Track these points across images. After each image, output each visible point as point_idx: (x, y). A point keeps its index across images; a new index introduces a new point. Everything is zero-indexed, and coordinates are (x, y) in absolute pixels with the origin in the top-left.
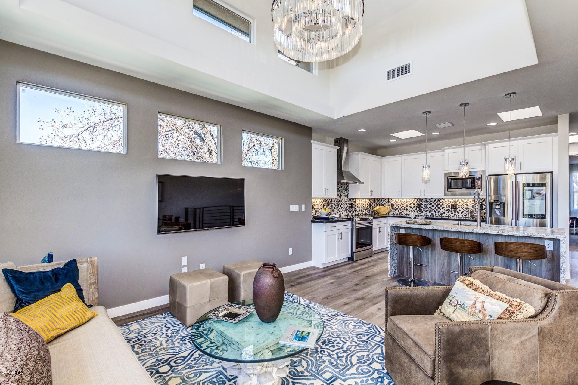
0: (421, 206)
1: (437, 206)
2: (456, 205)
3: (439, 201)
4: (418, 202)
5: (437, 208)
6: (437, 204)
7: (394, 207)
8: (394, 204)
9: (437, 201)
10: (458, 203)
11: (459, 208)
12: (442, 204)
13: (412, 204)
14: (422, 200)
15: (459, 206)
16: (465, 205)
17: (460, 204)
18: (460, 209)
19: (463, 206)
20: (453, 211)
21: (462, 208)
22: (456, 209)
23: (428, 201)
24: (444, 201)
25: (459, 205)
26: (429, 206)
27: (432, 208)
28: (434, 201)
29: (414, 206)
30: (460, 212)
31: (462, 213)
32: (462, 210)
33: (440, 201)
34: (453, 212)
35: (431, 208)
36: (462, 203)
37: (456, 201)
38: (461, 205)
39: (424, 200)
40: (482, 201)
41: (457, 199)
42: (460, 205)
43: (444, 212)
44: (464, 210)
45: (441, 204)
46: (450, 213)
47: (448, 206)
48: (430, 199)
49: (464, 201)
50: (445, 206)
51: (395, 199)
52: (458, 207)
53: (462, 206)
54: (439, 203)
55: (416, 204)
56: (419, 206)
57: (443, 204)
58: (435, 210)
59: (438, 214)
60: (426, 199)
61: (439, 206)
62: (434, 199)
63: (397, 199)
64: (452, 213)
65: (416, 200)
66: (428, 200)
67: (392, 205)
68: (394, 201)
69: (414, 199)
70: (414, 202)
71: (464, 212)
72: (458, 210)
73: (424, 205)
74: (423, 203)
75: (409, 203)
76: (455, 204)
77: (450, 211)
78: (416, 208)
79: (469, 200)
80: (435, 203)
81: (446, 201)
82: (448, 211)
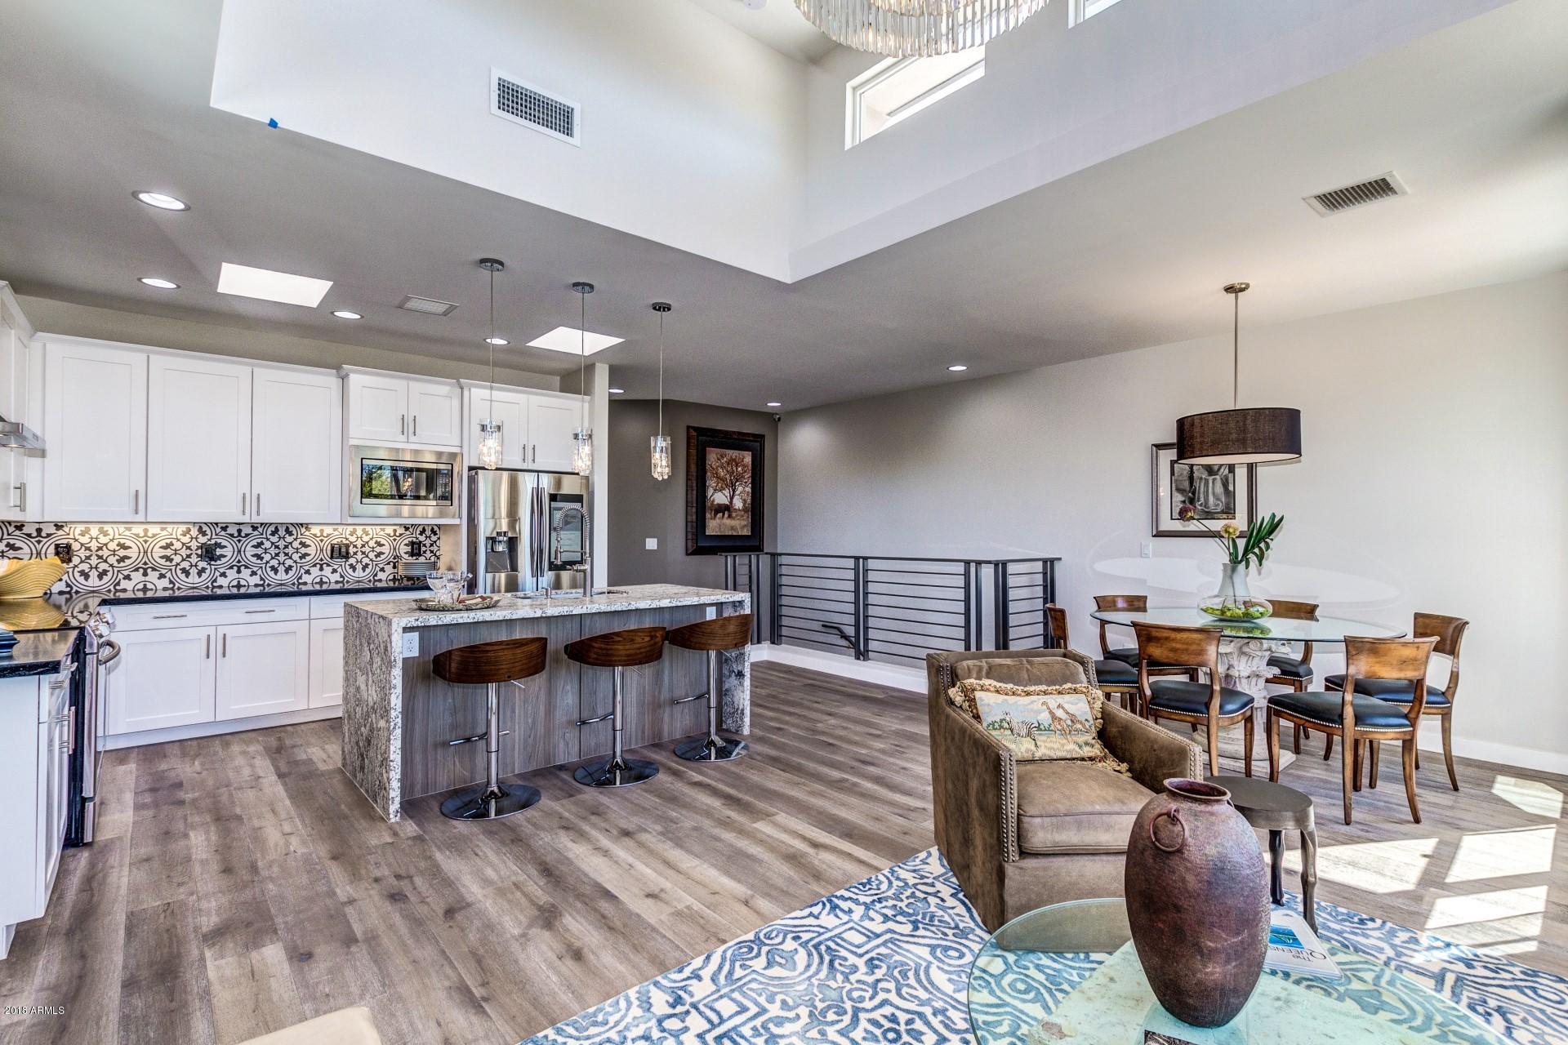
0: (219, 552)
1: (282, 550)
2: (347, 546)
3: (290, 534)
4: (203, 540)
5: (282, 558)
6: (281, 544)
7: (76, 560)
8: (75, 546)
9: (282, 532)
10: (353, 539)
11: (355, 553)
12: (301, 543)
13: (177, 545)
14: (224, 529)
15: (355, 550)
16: (372, 544)
17: (359, 543)
18: (359, 556)
19: (367, 549)
20: (337, 563)
21: (363, 553)
22: (347, 556)
23: (247, 535)
24: (307, 533)
25: (355, 546)
26: (250, 551)
27: (262, 559)
28: (273, 534)
29: (184, 552)
30: (359, 567)
31: (365, 567)
32: (366, 560)
33: (294, 532)
34: (336, 567)
35: (259, 557)
36: (366, 539)
37: (348, 532)
38: (363, 546)
39: (232, 530)
40: (418, 532)
41: (350, 528)
42: (359, 546)
43: (307, 568)
44: (371, 560)
45: (296, 544)
46: (327, 570)
47: (322, 550)
48: (255, 528)
49: (371, 532)
50: (311, 550)
51: (80, 528)
52: (352, 550)
53: (363, 549)
54: (289, 539)
55: (194, 545)
56: (209, 553)
57: (304, 545)
58: (274, 563)
59: (284, 577)
60: (238, 527)
61: (290, 550)
62: (272, 528)
63: (94, 531)
64: (334, 571)
65: (194, 532)
66: (247, 530)
67: (64, 553)
68: (75, 535)
69: (183, 528)
70: (186, 539)
71: (370, 567)
72: (352, 561)
73: (230, 548)
74: (224, 543)
75: (163, 543)
76: (345, 542)
77: (328, 565)
78: (194, 559)
79: (383, 530)
80: (274, 539)
81: (315, 535)
82: (321, 565)
